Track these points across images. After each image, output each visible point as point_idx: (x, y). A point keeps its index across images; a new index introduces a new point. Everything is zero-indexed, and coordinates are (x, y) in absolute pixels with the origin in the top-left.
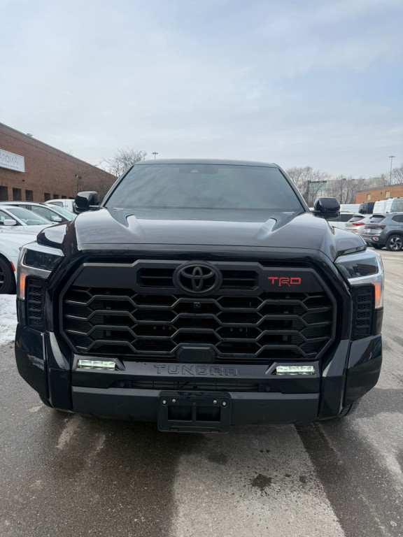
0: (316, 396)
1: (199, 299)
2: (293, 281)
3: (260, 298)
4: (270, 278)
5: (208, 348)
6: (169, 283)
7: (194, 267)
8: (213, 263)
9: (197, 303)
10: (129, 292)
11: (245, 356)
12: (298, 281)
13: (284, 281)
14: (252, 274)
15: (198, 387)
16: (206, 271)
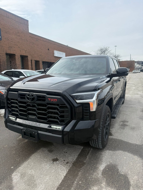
0: (60, 136)
1: (32, 104)
2: (55, 100)
3: (47, 105)
4: (49, 99)
5: (35, 118)
6: (24, 98)
7: (30, 94)
8: (34, 93)
9: (31, 104)
10: (17, 100)
11: (44, 121)
12: (56, 100)
13: (52, 100)
14: (44, 97)
15: (33, 128)
16: (32, 96)
